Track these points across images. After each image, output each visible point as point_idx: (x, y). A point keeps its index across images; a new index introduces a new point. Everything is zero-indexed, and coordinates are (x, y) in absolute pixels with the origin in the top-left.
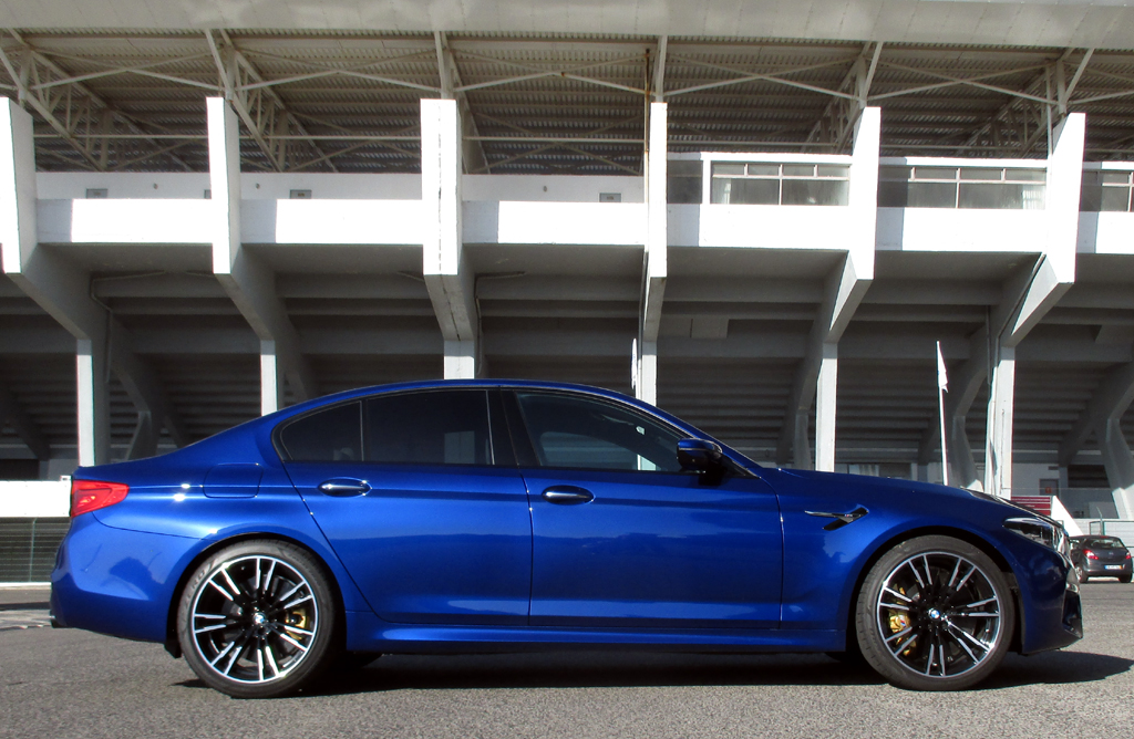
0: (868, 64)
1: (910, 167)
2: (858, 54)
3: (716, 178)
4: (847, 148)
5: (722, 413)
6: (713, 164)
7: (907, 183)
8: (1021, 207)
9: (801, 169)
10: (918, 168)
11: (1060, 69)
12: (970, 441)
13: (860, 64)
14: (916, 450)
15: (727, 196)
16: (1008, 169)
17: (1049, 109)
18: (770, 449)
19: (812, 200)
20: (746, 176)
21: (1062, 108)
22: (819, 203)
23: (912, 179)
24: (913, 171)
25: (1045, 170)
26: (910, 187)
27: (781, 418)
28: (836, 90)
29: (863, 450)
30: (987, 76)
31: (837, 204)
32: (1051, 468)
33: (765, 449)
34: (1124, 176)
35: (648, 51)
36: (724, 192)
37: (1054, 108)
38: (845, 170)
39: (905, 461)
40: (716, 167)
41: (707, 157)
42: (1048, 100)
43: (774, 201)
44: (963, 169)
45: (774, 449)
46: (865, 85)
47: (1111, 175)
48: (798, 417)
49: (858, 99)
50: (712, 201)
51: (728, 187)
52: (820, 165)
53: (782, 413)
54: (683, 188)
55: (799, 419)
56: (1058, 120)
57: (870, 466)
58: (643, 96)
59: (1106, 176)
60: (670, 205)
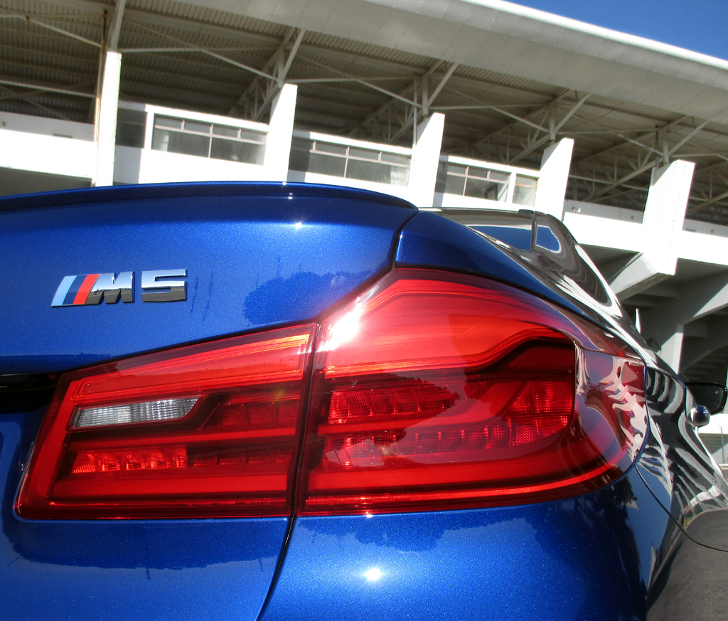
0: (287, 53)
1: (313, 141)
2: (278, 46)
3: (158, 129)
4: (266, 118)
6: (157, 116)
7: (309, 153)
8: (389, 183)
9: (228, 131)
10: (319, 142)
11: (425, 82)
13: (280, 53)
15: (165, 146)
16: (384, 153)
17: (415, 111)
19: (235, 158)
20: (182, 130)
21: (425, 111)
22: (241, 160)
23: (313, 150)
24: (314, 144)
25: (409, 157)
26: (311, 157)
28: (260, 69)
30: (374, 79)
31: (254, 162)
34: (461, 169)
35: (106, 12)
36: (163, 142)
37: (419, 109)
38: (263, 137)
40: (158, 120)
41: (151, 110)
42: (415, 103)
43: (204, 154)
44: (352, 148)
46: (283, 71)
47: (453, 167)
49: (277, 80)
50: (153, 147)
51: (167, 139)
52: (244, 130)
54: (129, 134)
56: (422, 120)
58: (99, 48)
59: (450, 167)
60: (118, 146)
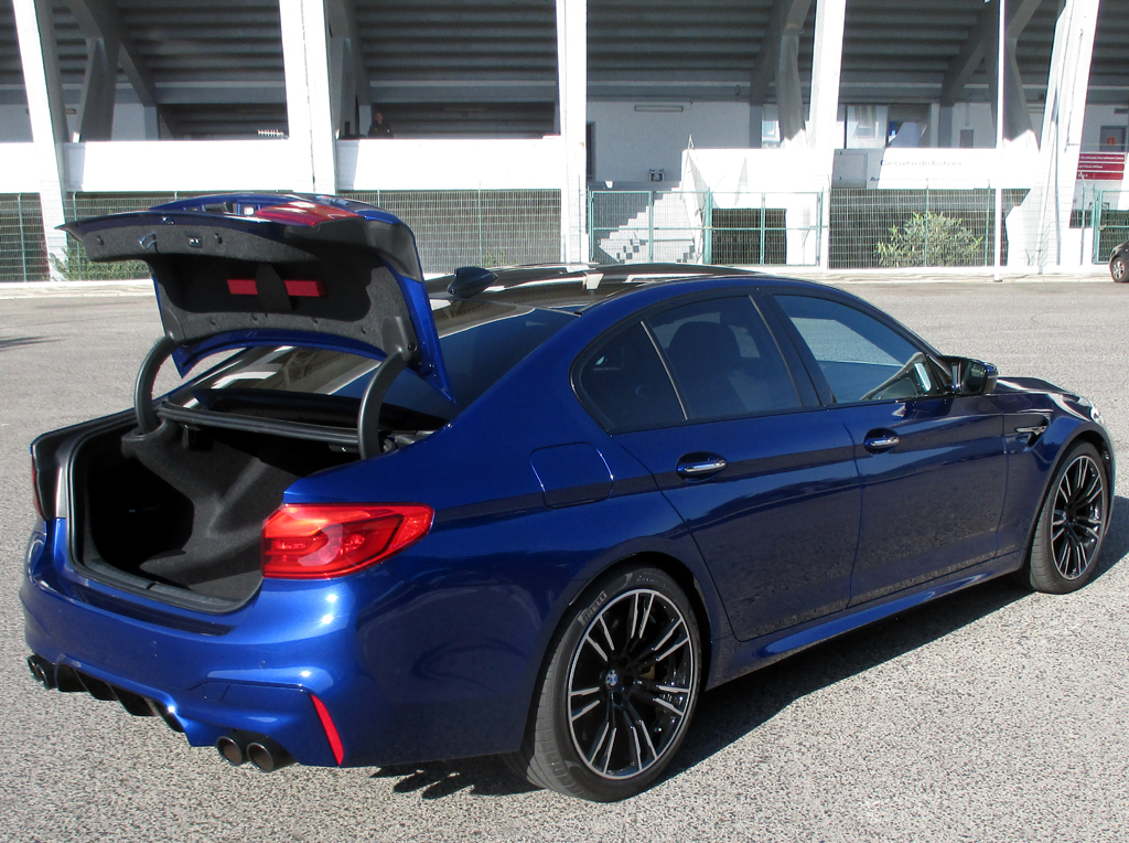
5: (680, 33)
12: (1022, 73)
14: (939, 86)
18: (741, 84)
27: (759, 40)
29: (868, 85)
32: (1117, 111)
33: (735, 84)
39: (921, 101)
45: (748, 84)
48: (784, 39)
53: (760, 33)
55: (787, 43)
57: (869, 108)
